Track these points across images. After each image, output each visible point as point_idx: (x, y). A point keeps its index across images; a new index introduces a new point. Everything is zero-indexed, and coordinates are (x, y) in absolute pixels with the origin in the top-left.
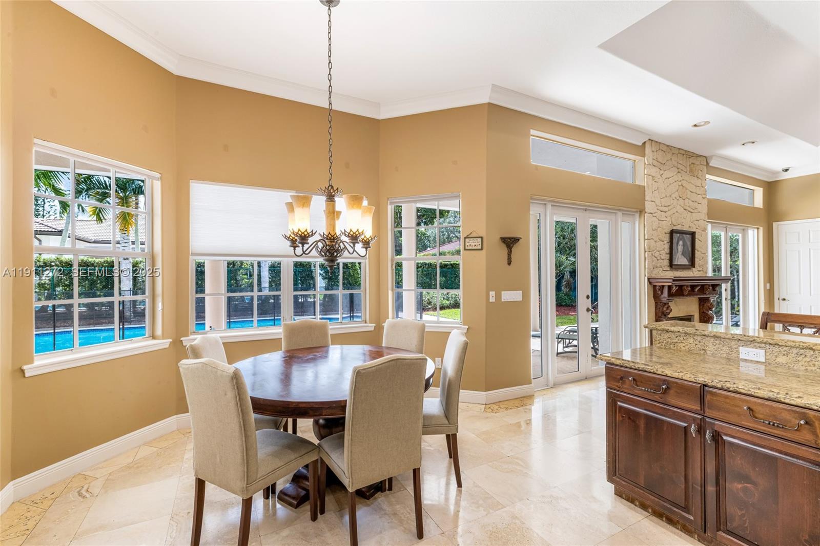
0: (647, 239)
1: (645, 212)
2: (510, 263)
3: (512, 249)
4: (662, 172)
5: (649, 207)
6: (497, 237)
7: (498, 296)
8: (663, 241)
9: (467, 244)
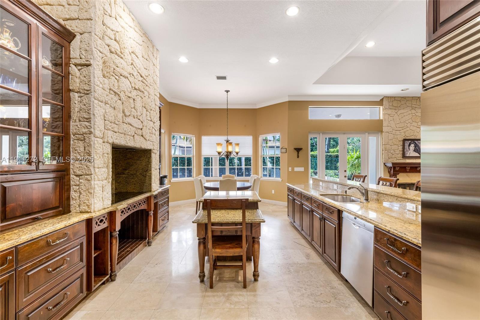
0: (384, 145)
1: (383, 132)
2: (299, 157)
3: (299, 152)
4: (396, 111)
5: (384, 129)
6: (293, 148)
7: (293, 169)
8: (398, 145)
9: (282, 151)
